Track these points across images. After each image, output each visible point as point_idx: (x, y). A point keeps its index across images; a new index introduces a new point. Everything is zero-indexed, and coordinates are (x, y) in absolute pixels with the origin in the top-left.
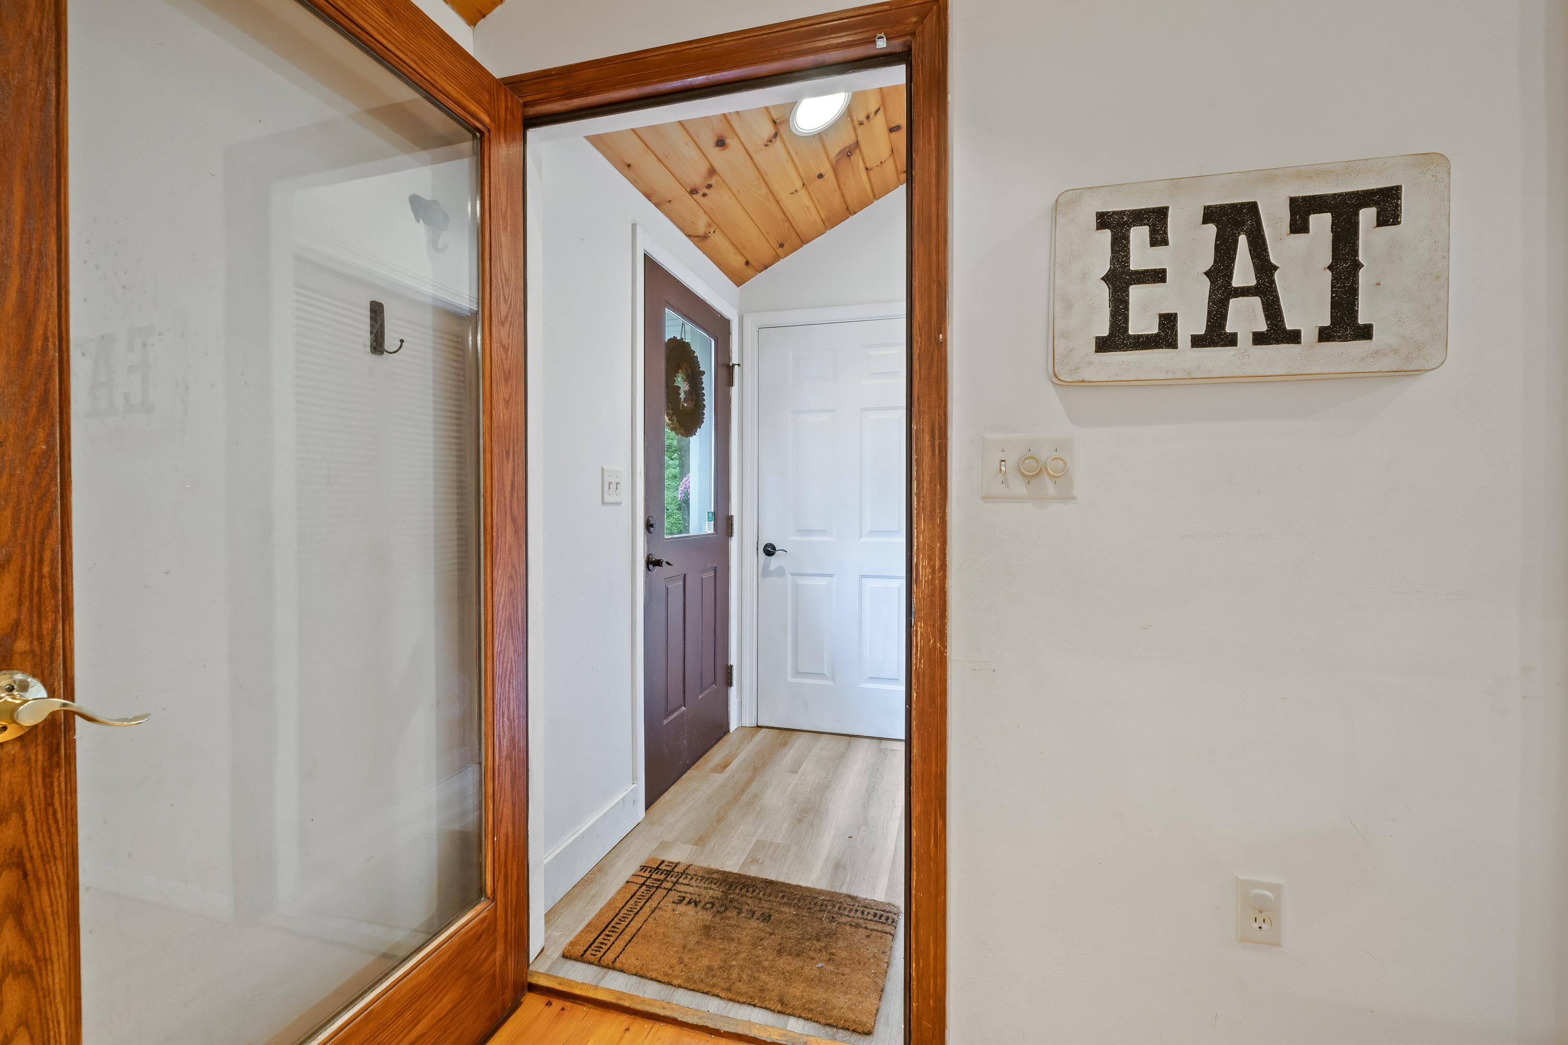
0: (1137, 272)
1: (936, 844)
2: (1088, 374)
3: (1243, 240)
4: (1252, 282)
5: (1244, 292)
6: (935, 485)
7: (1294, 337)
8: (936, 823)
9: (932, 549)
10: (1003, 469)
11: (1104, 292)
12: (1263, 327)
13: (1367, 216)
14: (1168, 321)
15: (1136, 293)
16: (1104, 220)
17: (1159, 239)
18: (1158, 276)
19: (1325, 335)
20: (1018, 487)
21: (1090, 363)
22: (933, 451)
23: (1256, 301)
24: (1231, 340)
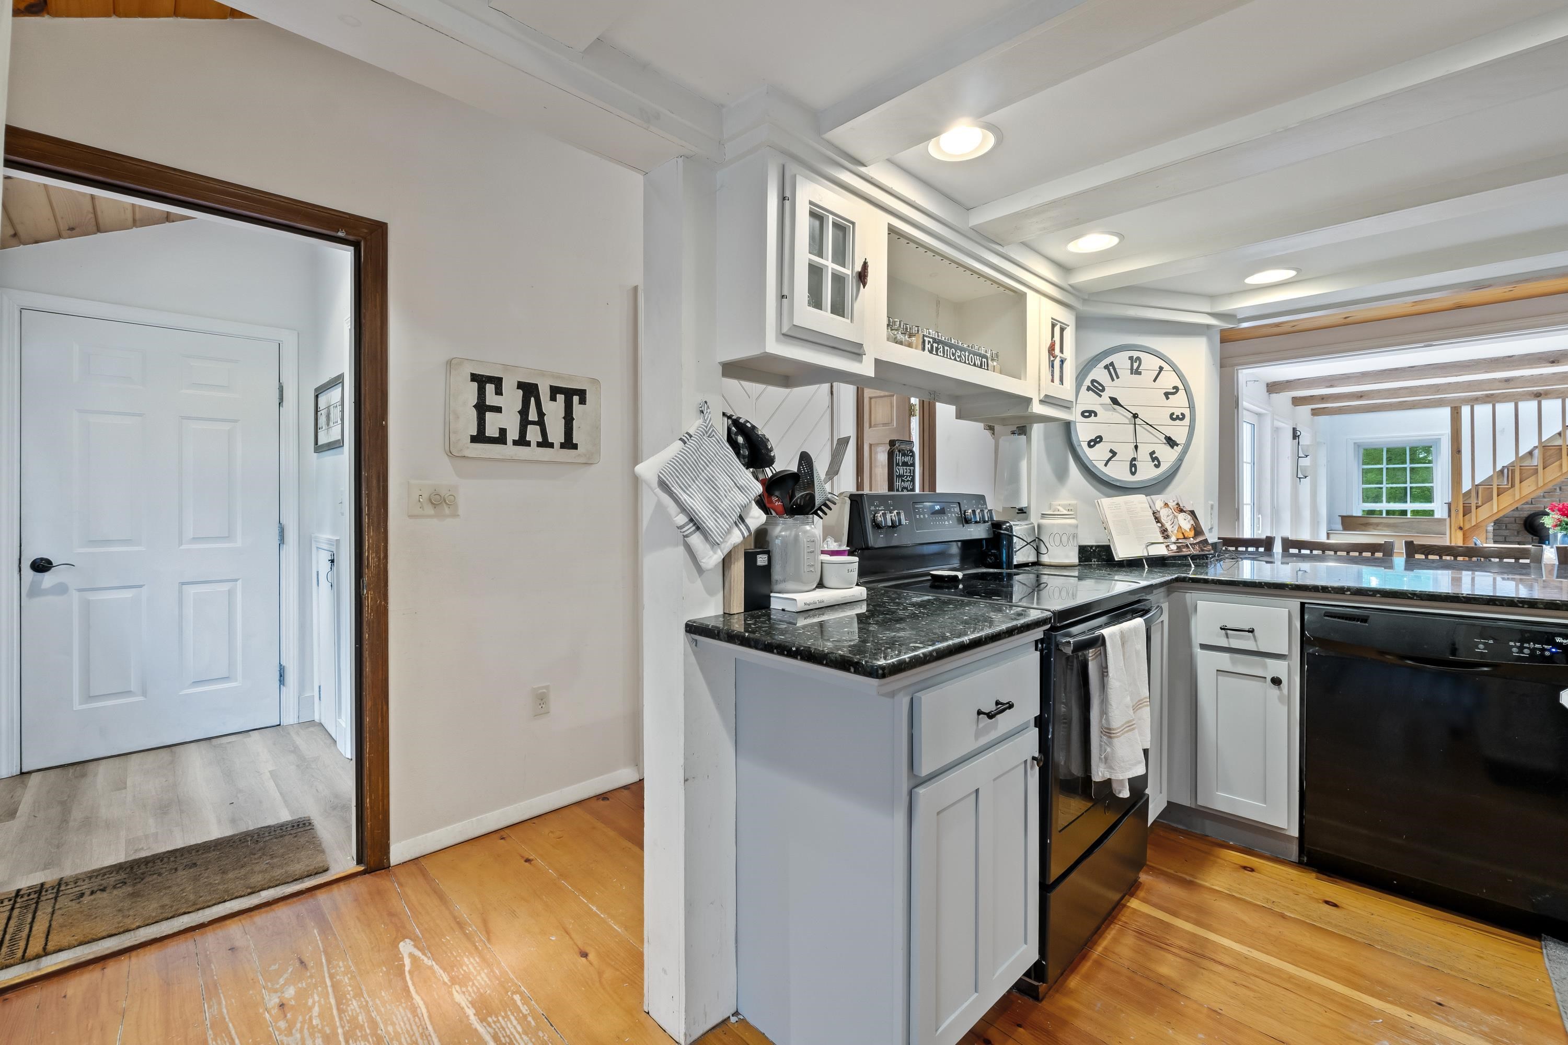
0: (489, 406)
1: (382, 721)
2: (467, 453)
3: (532, 399)
4: (536, 419)
5: (533, 423)
6: (381, 510)
7: (551, 445)
8: (382, 708)
9: (378, 547)
10: (421, 500)
11: (474, 413)
12: (541, 440)
13: (576, 399)
14: (503, 432)
15: (489, 415)
16: (474, 377)
17: (499, 392)
18: (498, 410)
19: (563, 446)
20: (430, 510)
21: (468, 448)
22: (379, 489)
23: (538, 427)
24: (528, 444)
